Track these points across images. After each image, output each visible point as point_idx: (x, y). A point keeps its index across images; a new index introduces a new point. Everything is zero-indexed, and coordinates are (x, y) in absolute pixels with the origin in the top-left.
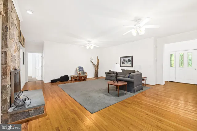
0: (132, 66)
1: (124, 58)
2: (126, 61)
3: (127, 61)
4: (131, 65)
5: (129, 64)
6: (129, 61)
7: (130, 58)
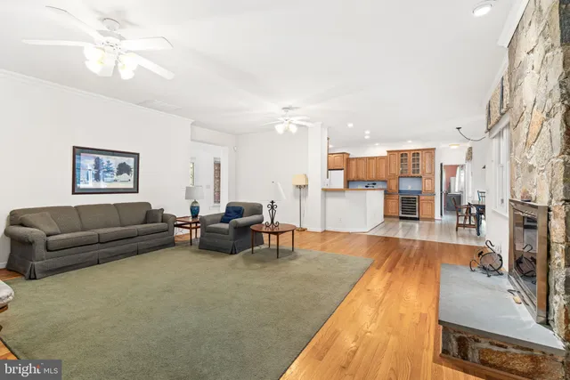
0: (136, 190)
1: (101, 156)
2: (109, 171)
3: (114, 167)
4: (131, 185)
5: (126, 181)
6: (123, 169)
7: (130, 162)
